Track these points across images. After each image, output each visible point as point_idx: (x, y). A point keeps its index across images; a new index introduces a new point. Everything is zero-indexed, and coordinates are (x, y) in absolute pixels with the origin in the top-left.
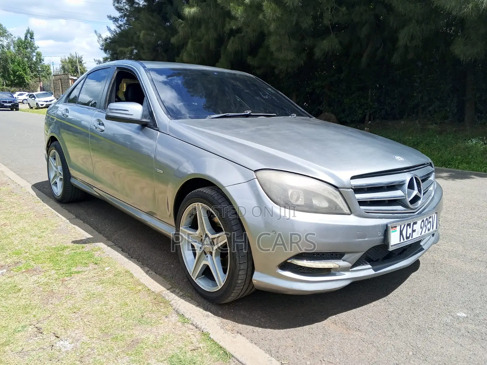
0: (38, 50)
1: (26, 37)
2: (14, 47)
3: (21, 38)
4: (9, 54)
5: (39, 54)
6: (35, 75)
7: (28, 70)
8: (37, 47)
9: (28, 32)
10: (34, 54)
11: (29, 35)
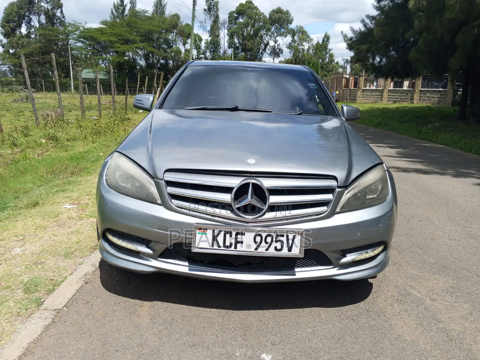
0: (332, 52)
1: (323, 40)
2: (313, 50)
3: (320, 42)
4: (307, 57)
5: (331, 56)
6: (325, 74)
7: (320, 70)
8: (331, 49)
9: (326, 36)
10: (328, 55)
11: (326, 39)
